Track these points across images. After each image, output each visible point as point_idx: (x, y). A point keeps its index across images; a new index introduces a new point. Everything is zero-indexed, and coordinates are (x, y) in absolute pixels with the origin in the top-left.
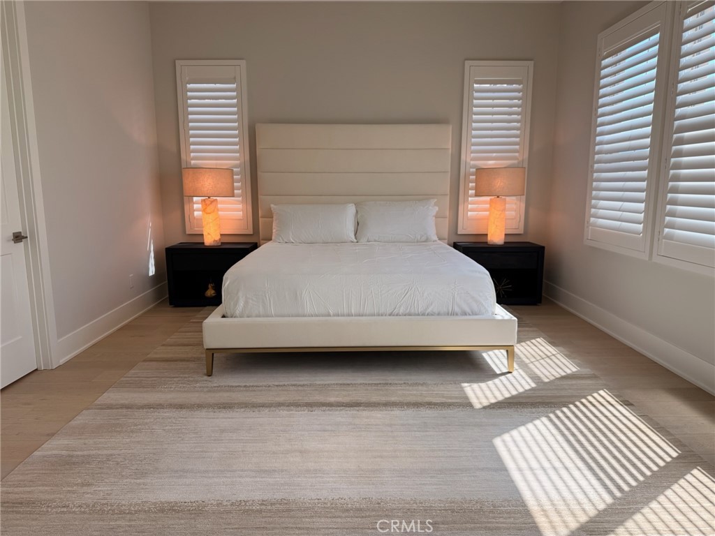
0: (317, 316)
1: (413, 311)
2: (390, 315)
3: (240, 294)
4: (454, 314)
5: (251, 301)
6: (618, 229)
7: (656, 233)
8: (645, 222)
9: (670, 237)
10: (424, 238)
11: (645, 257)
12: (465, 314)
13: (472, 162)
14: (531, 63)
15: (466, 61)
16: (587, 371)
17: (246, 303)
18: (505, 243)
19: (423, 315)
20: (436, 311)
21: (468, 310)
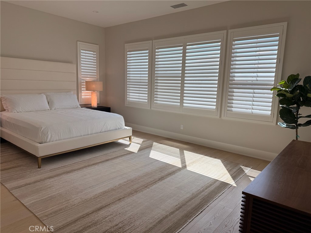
0: (77, 137)
1: (106, 130)
2: (100, 133)
3: (49, 133)
4: (116, 129)
5: (53, 135)
6: (139, 101)
7: (152, 102)
8: (148, 99)
9: (157, 103)
10: (76, 107)
11: (149, 108)
12: (119, 129)
13: (82, 78)
14: (98, 46)
15: (78, 42)
16: (145, 140)
17: (51, 136)
18: (97, 107)
19: (109, 131)
20: (112, 129)
21: (120, 128)
